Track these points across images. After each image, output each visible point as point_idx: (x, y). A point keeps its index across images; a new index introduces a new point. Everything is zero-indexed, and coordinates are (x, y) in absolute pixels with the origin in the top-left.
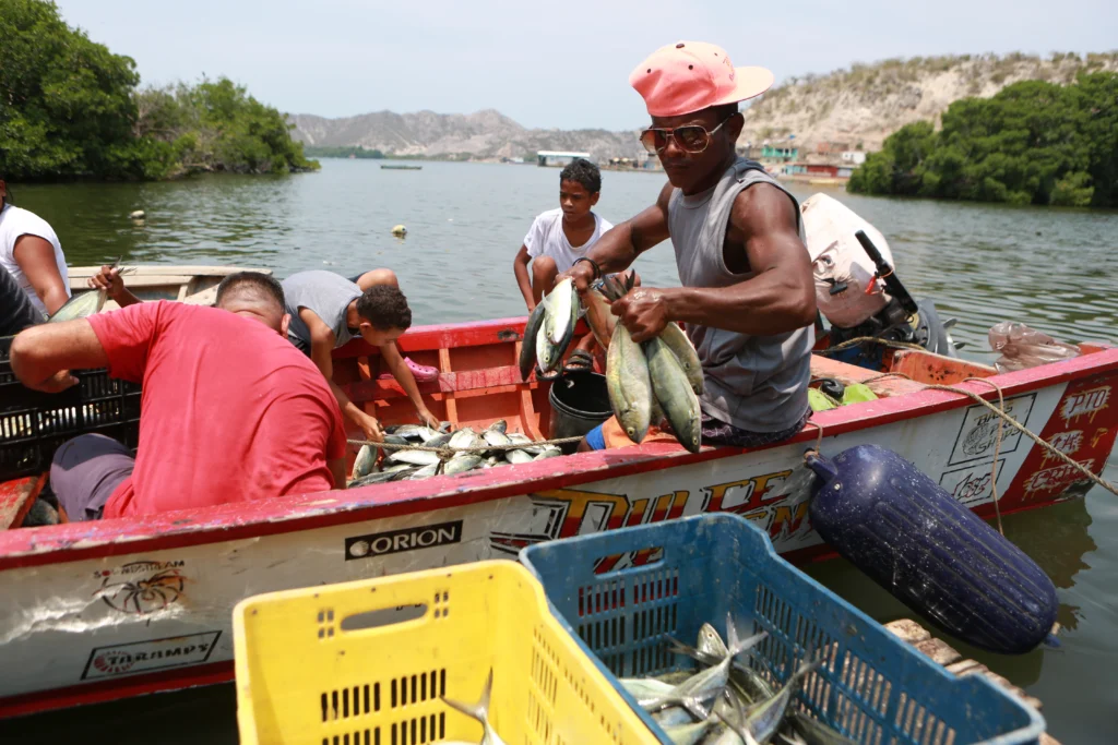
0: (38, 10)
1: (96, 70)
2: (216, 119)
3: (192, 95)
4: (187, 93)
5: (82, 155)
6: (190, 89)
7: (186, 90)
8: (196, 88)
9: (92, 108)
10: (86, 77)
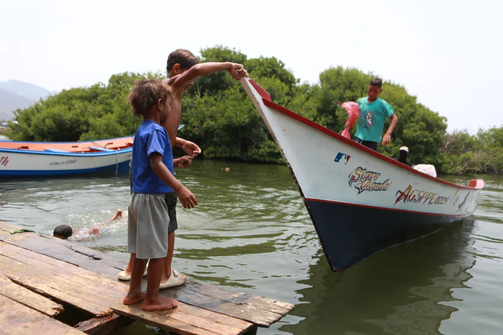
0: (409, 100)
1: (427, 122)
2: (495, 146)
3: (485, 134)
4: (483, 134)
5: (413, 160)
6: (484, 132)
7: (482, 132)
8: (488, 131)
9: (422, 139)
10: (421, 126)
